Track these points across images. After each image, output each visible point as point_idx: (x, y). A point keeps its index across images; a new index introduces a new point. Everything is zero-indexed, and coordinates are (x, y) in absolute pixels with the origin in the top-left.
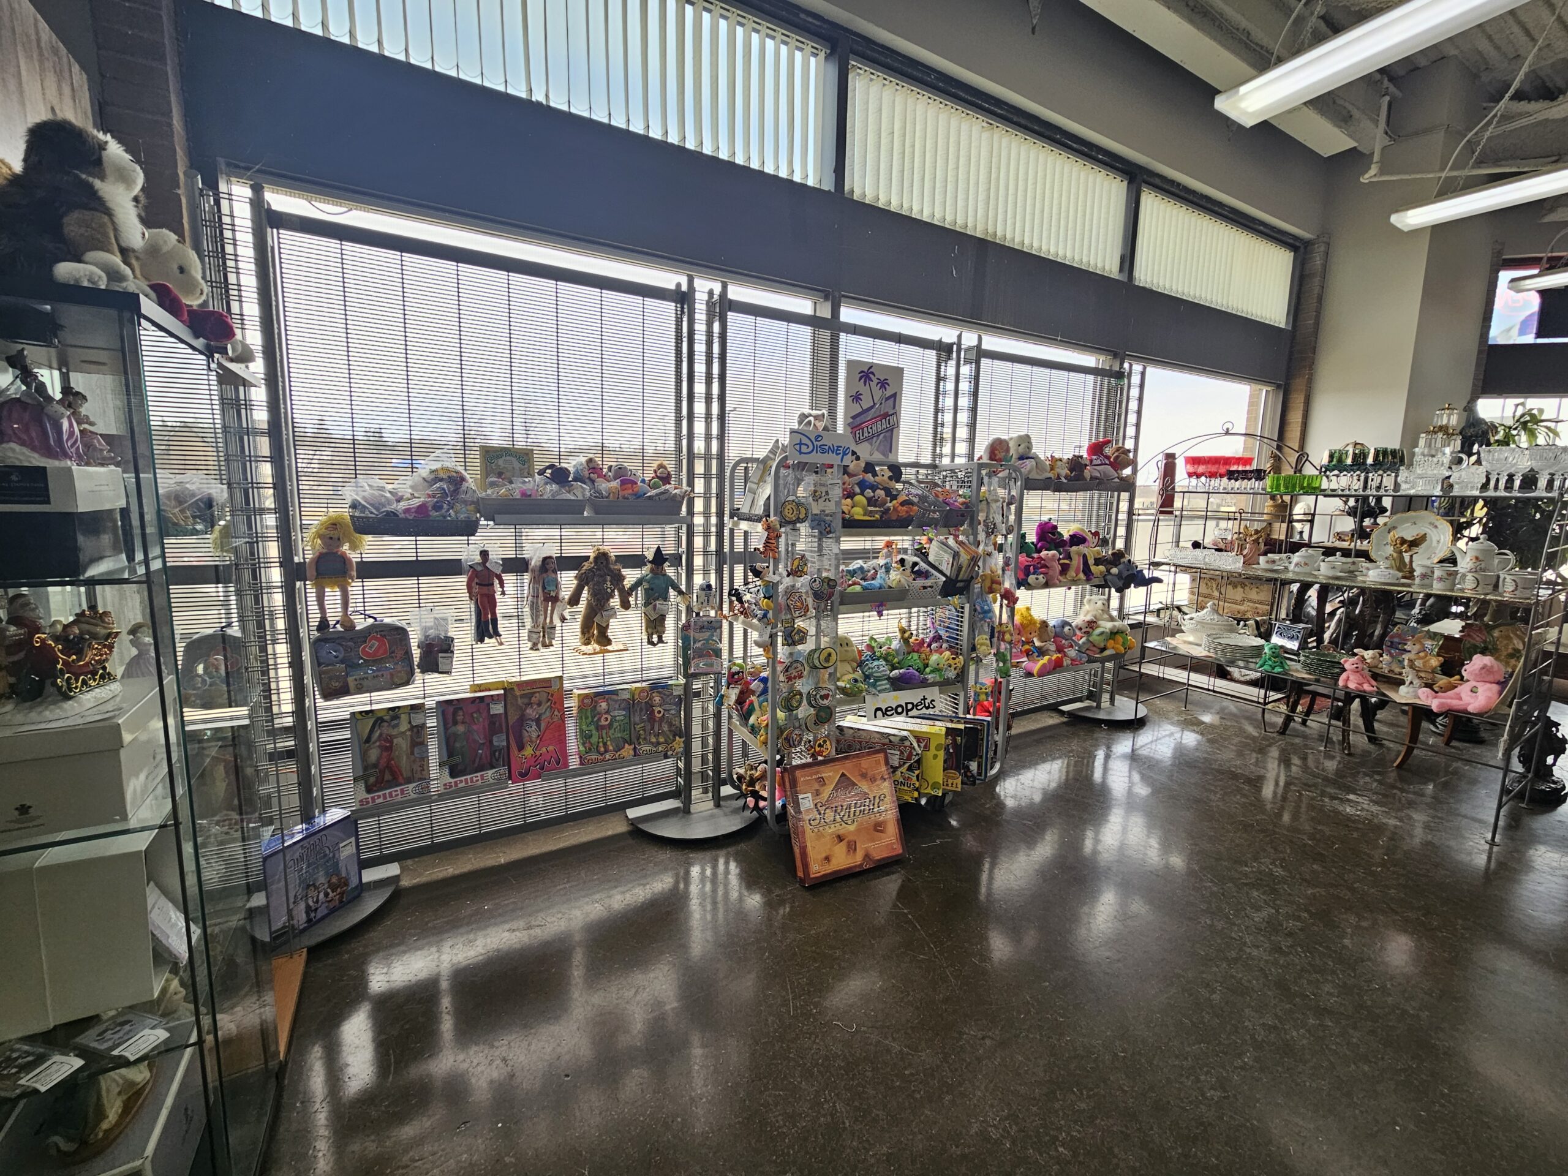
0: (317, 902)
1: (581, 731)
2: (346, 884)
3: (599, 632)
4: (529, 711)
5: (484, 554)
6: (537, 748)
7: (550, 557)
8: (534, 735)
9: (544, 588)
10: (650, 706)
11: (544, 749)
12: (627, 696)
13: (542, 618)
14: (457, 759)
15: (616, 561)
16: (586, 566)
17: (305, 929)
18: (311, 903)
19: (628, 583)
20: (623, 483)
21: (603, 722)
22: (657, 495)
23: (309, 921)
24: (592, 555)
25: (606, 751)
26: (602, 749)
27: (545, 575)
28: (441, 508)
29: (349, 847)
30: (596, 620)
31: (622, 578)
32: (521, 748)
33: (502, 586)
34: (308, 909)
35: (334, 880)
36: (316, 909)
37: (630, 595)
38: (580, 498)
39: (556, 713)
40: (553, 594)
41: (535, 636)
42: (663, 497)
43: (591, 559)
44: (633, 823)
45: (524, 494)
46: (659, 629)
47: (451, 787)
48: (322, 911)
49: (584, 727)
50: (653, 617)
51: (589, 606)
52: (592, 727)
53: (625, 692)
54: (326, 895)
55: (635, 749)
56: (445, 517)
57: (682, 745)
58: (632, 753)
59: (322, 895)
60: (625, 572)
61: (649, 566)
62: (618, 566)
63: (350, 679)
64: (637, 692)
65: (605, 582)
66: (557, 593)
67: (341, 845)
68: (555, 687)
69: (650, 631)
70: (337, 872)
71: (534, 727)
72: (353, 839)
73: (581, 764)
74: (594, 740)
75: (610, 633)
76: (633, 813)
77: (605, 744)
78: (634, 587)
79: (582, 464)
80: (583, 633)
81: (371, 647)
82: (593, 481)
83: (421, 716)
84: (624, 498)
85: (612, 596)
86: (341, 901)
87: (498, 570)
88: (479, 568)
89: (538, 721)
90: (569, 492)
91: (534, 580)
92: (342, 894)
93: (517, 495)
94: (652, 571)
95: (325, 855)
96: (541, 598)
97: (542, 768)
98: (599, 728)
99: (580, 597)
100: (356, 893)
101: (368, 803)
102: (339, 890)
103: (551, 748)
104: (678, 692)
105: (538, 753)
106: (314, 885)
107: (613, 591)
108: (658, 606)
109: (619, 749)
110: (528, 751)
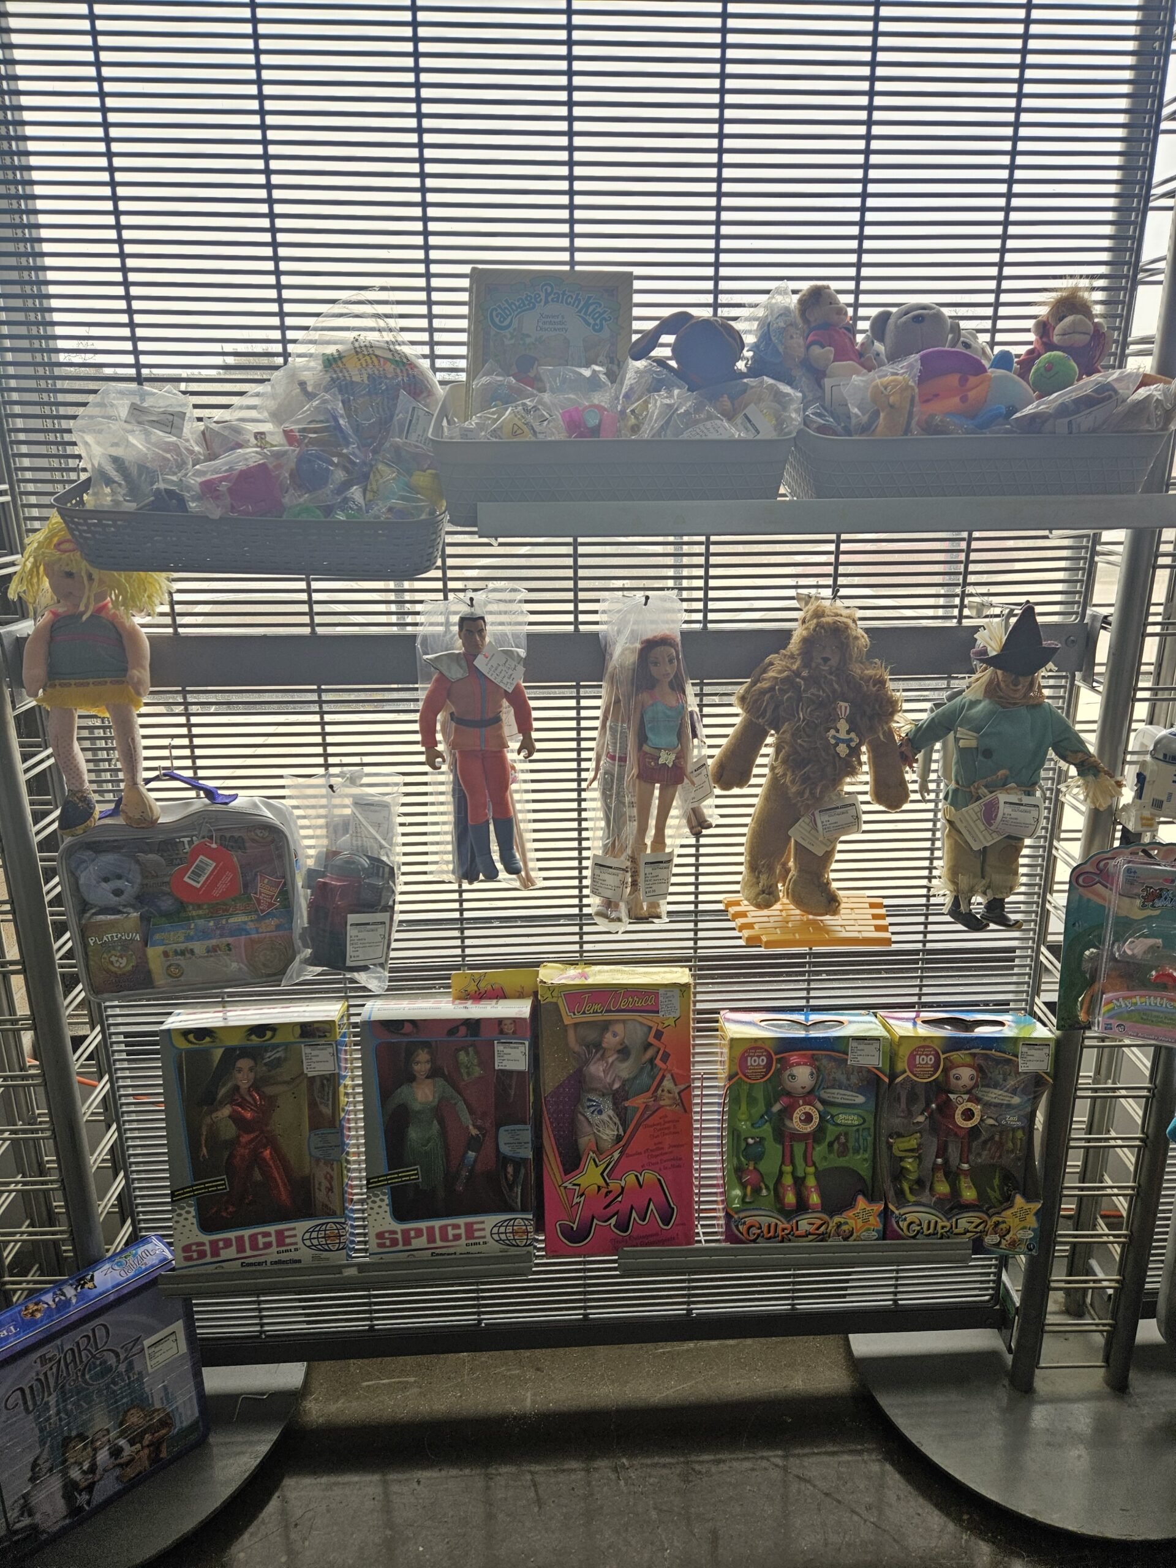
0: (93, 1468)
1: (735, 1134)
2: (167, 1422)
3: (802, 869)
4: (596, 1069)
5: (472, 626)
6: (610, 1173)
7: (663, 641)
8: (608, 1134)
9: (642, 739)
10: (941, 1089)
11: (631, 1178)
12: (872, 1059)
13: (632, 827)
14: (412, 1174)
15: (872, 653)
16: (777, 666)
17: (64, 1532)
18: (75, 1474)
19: (903, 724)
20: (929, 371)
21: (796, 1123)
22: (1063, 410)
23: (74, 1511)
24: (799, 632)
25: (802, 1206)
26: (790, 1198)
27: (645, 696)
28: (323, 478)
29: (170, 1344)
30: (797, 833)
31: (889, 708)
32: (572, 1163)
33: (524, 724)
34: (70, 1489)
35: (135, 1418)
36: (90, 1488)
37: (909, 761)
38: (767, 431)
39: (667, 1084)
40: (667, 758)
41: (610, 879)
42: (1086, 420)
43: (795, 639)
44: (859, 1366)
45: (574, 423)
46: (997, 878)
47: (394, 1242)
48: (107, 1487)
49: (744, 1126)
50: (982, 839)
51: (776, 787)
52: (767, 1129)
53: (871, 1049)
54: (116, 1452)
55: (886, 1214)
56: (329, 510)
57: (1032, 1222)
58: (876, 1223)
59: (103, 1456)
60: (896, 688)
61: (983, 675)
62: (878, 669)
63: (154, 953)
64: (904, 1052)
65: (831, 720)
66: (682, 755)
67: (147, 1343)
68: (668, 1015)
69: (964, 881)
70: (141, 1402)
71: (609, 1112)
72: (179, 1326)
73: (731, 1237)
74: (770, 1164)
75: (837, 877)
76: (865, 1344)
77: (799, 1182)
78: (923, 737)
79: (786, 312)
80: (754, 867)
81: (197, 874)
82: (818, 375)
83: (325, 1054)
84: (929, 428)
85: (850, 768)
86: (155, 1459)
87: (514, 678)
88: (456, 673)
89: (618, 1098)
90: (730, 418)
91: (614, 710)
92: (156, 1446)
93: (555, 431)
94: (991, 690)
95: (109, 1369)
96: (632, 770)
97: (623, 1226)
98: (782, 1135)
99: (750, 763)
100: (193, 1437)
101: (202, 1254)
102: (148, 1437)
103: (648, 1176)
104: (1036, 1063)
105: (615, 1185)
106: (81, 1437)
107: (855, 752)
108: (1003, 809)
109: (835, 1205)
110: (590, 1176)
